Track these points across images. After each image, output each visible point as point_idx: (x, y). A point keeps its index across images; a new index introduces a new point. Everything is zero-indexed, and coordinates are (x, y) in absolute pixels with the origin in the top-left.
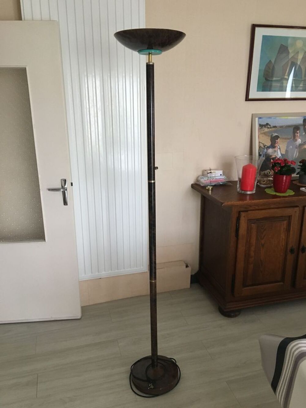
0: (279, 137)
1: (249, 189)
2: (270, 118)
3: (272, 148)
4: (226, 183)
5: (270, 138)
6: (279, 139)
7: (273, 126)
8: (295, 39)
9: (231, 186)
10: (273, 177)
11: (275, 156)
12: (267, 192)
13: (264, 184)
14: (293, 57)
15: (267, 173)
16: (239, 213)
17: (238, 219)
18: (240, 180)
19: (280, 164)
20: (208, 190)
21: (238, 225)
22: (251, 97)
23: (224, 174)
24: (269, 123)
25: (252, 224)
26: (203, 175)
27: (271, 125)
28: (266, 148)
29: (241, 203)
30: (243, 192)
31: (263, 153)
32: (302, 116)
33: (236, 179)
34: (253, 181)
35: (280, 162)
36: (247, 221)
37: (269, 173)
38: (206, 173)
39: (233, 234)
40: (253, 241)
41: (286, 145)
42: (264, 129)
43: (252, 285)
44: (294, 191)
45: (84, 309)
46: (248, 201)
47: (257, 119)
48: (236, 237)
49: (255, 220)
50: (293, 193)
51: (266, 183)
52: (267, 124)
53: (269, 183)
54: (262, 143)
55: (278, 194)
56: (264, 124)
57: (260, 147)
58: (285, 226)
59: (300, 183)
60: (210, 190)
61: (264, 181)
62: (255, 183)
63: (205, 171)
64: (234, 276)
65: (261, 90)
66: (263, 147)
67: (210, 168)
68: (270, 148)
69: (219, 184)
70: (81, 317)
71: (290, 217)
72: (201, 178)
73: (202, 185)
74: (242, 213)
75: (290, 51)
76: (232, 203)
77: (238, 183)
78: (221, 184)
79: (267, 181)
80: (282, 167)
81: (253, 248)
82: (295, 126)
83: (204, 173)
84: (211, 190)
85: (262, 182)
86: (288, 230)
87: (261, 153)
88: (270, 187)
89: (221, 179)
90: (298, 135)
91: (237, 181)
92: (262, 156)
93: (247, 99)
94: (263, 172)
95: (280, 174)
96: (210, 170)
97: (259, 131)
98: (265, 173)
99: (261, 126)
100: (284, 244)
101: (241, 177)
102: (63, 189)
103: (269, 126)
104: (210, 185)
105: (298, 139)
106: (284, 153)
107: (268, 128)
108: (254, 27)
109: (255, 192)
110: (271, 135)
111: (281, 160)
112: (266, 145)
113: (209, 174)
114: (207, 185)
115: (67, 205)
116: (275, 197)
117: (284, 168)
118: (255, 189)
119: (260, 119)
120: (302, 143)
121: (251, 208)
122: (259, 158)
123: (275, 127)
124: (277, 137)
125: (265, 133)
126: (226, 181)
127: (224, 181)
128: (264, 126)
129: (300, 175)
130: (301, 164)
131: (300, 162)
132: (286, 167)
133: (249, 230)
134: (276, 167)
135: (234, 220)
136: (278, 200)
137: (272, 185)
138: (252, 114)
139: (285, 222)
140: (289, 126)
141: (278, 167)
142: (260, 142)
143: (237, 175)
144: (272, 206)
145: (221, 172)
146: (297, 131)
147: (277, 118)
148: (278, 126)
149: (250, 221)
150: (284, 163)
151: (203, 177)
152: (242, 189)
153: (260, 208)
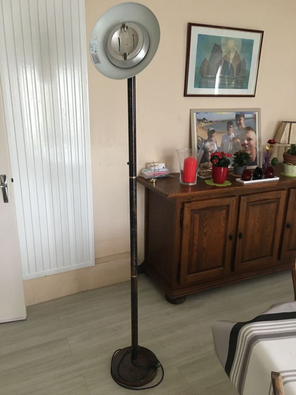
0: (215, 131)
1: (190, 181)
2: (206, 113)
3: (209, 142)
4: (168, 175)
5: (207, 132)
6: (215, 133)
7: (209, 121)
8: (227, 39)
9: (173, 178)
10: (212, 168)
11: (212, 149)
12: (207, 183)
13: (203, 176)
14: (225, 56)
15: (206, 165)
16: (183, 204)
17: (182, 210)
18: (182, 172)
19: (218, 156)
20: (152, 182)
21: (182, 215)
22: (189, 93)
23: (166, 166)
24: (205, 118)
25: (195, 214)
26: (146, 168)
27: (207, 119)
28: (204, 142)
29: (184, 194)
30: (186, 184)
31: (201, 147)
32: (234, 112)
33: (179, 171)
34: (194, 173)
35: (218, 155)
36: (190, 211)
37: (208, 165)
38: (149, 166)
39: (178, 225)
40: (197, 230)
41: (221, 139)
42: (201, 124)
43: (197, 272)
44: (230, 182)
45: (29, 309)
46: (190, 193)
47: (195, 114)
48: (180, 227)
49: (198, 210)
50: (230, 184)
51: (206, 174)
52: (204, 119)
53: (208, 175)
54: (200, 137)
55: (217, 185)
56: (201, 119)
57: (198, 141)
58: (224, 215)
59: (235, 174)
60: (153, 183)
61: (204, 173)
62: (196, 175)
63: (148, 164)
64: (179, 265)
65: (198, 87)
66: (201, 141)
67: (153, 161)
68: (207, 142)
69: (162, 176)
70: (27, 318)
71: (228, 206)
72: (145, 171)
73: (146, 178)
74: (185, 204)
75: (223, 50)
76: (177, 194)
77: (180, 175)
78: (164, 176)
79: (206, 172)
80: (220, 160)
81: (196, 237)
82: (228, 121)
83: (148, 166)
84: (155, 183)
85: (201, 174)
86: (227, 218)
87: (199, 146)
88: (209, 179)
89: (164, 172)
90: (232, 129)
91: (179, 173)
92: (201, 149)
93: (185, 95)
94: (202, 164)
95: (219, 166)
96: (154, 163)
97: (197, 126)
98: (204, 165)
99: (199, 121)
100: (223, 232)
101: (182, 169)
102: (3, 186)
103: (206, 121)
104: (154, 177)
105: (231, 133)
106: (220, 146)
107: (205, 122)
108: (190, 25)
109: (196, 183)
110: (207, 129)
111: (219, 153)
112: (204, 138)
113: (152, 167)
114: (150, 177)
115: (8, 202)
116: (214, 187)
117: (222, 161)
118: (196, 181)
119: (198, 115)
120: (236, 137)
121: (194, 199)
122: (198, 151)
123: (211, 122)
124: (213, 131)
125: (202, 128)
126: (169, 173)
127: (167, 173)
128: (201, 121)
129: (234, 167)
130: (236, 156)
131: (235, 155)
132: (223, 160)
133: (192, 220)
134: (214, 160)
135: (178, 211)
136: (217, 190)
137: (211, 176)
138: (190, 110)
139: (224, 211)
140: (223, 121)
141: (216, 160)
142: (199, 135)
143: (178, 168)
144: (213, 197)
145: (163, 165)
146: (230, 126)
147: (213, 113)
148: (214, 121)
149: (193, 211)
150: (222, 155)
151: (146, 170)
152: (184, 181)
153: (202, 198)
